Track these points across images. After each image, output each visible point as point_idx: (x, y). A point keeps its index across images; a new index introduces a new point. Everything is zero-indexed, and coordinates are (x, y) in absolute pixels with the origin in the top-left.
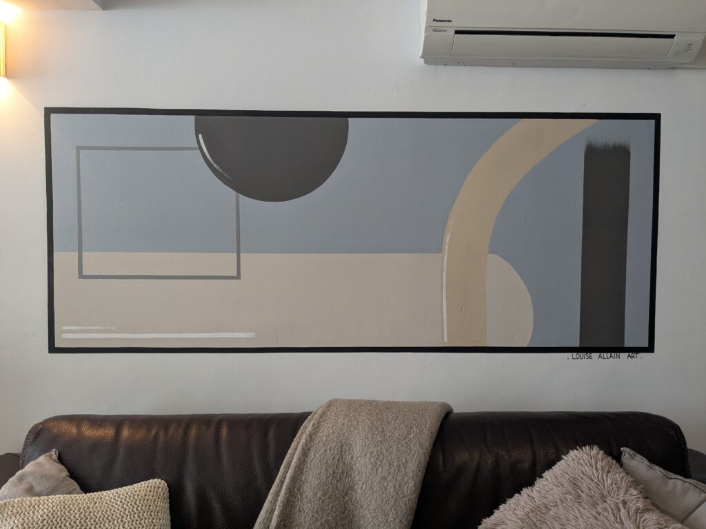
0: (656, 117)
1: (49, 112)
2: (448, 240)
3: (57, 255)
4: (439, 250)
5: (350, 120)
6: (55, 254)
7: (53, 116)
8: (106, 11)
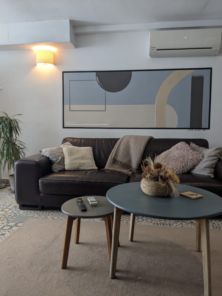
0: (211, 69)
1: (63, 72)
2: (156, 101)
3: (65, 106)
4: (154, 104)
5: (132, 72)
6: (64, 105)
7: (64, 73)
8: (76, 49)
